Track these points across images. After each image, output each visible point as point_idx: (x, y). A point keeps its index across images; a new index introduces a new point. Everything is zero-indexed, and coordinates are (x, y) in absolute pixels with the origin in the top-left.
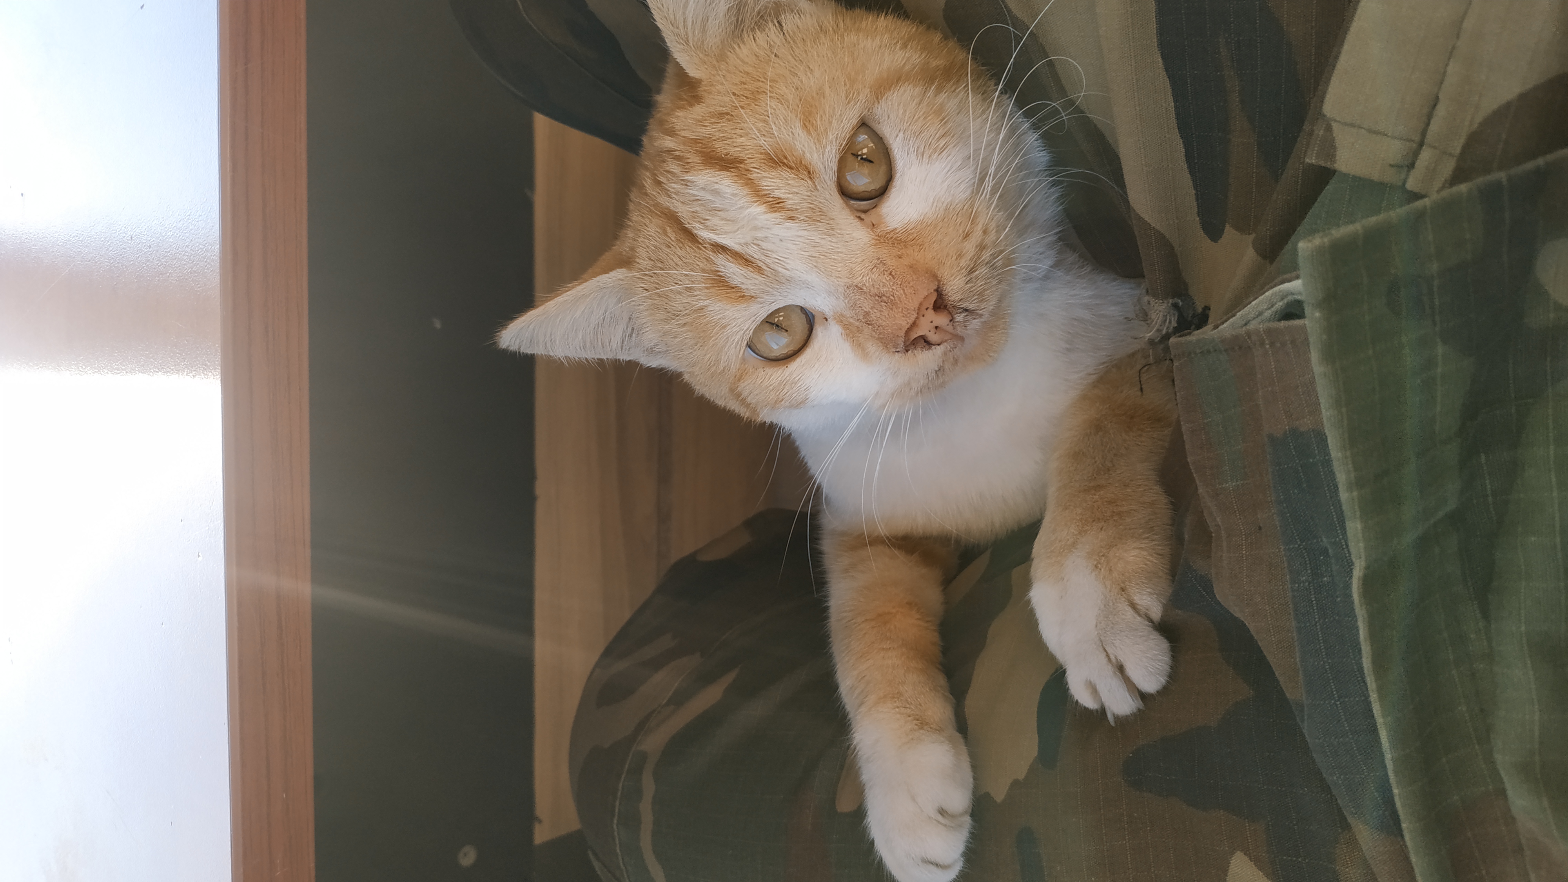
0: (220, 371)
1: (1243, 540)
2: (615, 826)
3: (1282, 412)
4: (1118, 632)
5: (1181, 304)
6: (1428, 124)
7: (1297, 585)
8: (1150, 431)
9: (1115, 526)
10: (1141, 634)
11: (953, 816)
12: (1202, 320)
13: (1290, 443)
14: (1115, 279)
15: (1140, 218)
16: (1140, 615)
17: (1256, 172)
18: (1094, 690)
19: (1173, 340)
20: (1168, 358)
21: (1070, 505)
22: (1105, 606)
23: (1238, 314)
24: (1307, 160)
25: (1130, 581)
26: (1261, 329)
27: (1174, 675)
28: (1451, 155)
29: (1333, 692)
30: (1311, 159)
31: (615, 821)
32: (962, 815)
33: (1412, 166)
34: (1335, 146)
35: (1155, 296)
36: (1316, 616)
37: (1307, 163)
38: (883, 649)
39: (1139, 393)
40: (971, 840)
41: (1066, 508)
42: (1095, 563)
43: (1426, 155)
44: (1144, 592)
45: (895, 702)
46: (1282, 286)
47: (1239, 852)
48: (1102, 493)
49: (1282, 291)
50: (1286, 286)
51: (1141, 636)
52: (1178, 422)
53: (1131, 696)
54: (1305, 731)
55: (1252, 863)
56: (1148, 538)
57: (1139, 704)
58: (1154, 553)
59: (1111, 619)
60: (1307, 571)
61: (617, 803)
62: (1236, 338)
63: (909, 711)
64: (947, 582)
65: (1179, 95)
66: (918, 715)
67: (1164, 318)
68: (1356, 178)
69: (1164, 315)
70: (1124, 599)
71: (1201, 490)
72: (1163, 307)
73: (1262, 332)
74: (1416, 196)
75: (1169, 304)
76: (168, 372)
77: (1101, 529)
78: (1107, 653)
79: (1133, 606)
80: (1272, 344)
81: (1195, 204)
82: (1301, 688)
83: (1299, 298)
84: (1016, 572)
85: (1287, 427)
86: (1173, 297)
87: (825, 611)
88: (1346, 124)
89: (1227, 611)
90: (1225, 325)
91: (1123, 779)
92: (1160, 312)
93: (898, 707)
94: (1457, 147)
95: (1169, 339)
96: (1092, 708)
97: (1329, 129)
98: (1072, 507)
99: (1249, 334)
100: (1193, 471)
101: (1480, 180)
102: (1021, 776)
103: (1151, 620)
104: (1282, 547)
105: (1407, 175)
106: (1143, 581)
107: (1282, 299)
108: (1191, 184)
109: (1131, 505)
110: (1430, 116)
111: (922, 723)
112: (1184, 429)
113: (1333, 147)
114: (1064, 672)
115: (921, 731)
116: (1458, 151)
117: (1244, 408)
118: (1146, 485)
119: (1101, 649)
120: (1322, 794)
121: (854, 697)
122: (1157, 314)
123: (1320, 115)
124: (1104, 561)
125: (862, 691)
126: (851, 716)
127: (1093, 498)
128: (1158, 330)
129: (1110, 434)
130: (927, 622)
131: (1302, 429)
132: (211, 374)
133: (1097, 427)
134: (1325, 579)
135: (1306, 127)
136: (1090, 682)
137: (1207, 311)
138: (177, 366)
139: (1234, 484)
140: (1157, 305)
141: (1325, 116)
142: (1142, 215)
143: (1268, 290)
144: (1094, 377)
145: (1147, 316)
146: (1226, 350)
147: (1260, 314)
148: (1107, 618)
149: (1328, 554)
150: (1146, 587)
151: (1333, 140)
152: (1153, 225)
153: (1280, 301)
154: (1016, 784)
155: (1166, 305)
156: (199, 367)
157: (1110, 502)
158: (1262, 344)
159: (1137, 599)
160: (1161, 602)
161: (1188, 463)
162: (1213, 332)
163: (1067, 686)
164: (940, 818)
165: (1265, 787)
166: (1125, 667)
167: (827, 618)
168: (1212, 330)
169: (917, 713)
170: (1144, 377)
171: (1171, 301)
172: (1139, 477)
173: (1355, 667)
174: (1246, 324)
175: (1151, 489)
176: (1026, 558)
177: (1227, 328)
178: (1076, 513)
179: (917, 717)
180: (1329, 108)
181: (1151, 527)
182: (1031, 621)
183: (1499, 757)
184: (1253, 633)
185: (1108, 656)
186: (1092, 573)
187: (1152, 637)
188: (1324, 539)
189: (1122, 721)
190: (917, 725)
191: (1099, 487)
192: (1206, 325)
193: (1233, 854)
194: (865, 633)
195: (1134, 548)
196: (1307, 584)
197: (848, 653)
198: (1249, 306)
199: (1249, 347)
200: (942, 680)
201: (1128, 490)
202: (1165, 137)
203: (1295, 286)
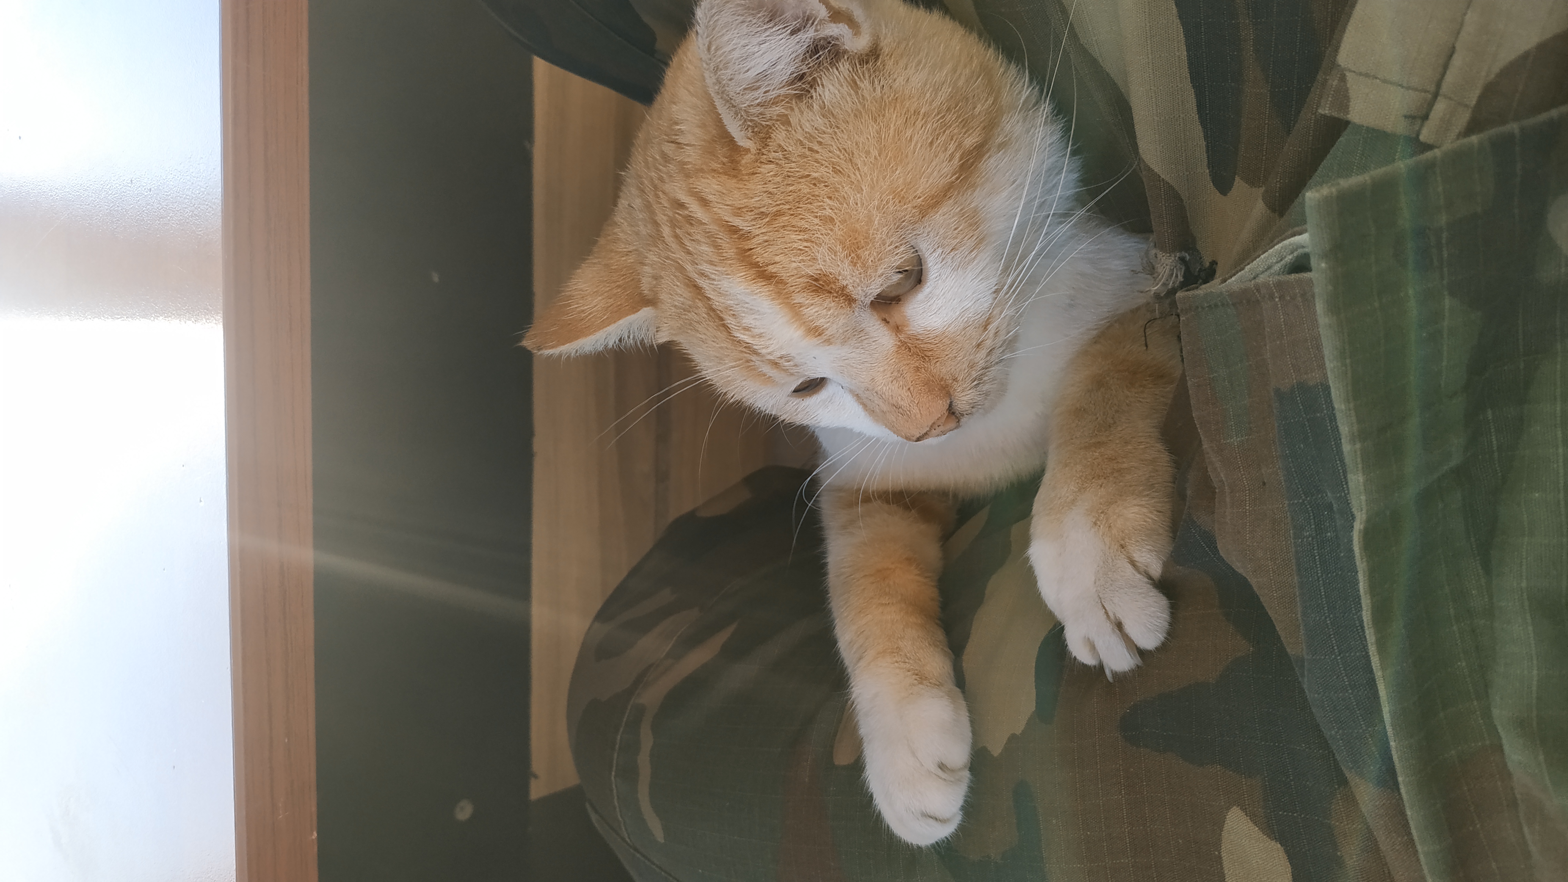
0: (221, 315)
1: (1246, 496)
2: (613, 778)
3: (1290, 366)
4: (1117, 589)
5: (1188, 258)
6: (1443, 75)
7: (1300, 541)
8: (1151, 388)
9: (1115, 483)
10: (1140, 591)
11: (952, 771)
12: (1209, 274)
13: (1297, 397)
14: (1122, 234)
15: (1149, 169)
16: (1139, 573)
17: (1268, 123)
18: (1093, 648)
19: (1180, 294)
20: (1174, 314)
21: (1070, 463)
22: (1104, 562)
23: (1246, 267)
24: (1320, 111)
25: (1130, 539)
26: (1271, 282)
27: (1172, 633)
28: (1466, 106)
29: (1333, 647)
30: (1325, 110)
31: (613, 773)
32: (960, 769)
33: (1425, 117)
34: (1348, 96)
35: (1163, 249)
36: (1319, 572)
37: (1320, 114)
38: (882, 604)
39: (1145, 348)
40: (970, 795)
41: (1066, 465)
42: (1094, 520)
43: (1440, 107)
44: (1144, 550)
45: (895, 656)
46: (1293, 239)
47: (1235, 807)
48: (1103, 450)
49: (1292, 244)
50: (1297, 239)
51: (1140, 593)
52: (1183, 378)
53: (1130, 654)
54: (1305, 686)
55: (1248, 818)
56: (1148, 495)
57: (1138, 661)
58: (1154, 510)
59: (1110, 576)
60: (1311, 526)
61: (615, 755)
62: (1245, 291)
63: (908, 666)
64: (945, 538)
65: (1192, 44)
66: (917, 670)
67: (1171, 272)
68: (1370, 130)
69: (1171, 269)
70: (1123, 556)
71: (1205, 446)
72: (1171, 261)
73: (1272, 285)
74: (1429, 147)
75: (1177, 258)
76: (170, 316)
77: (1101, 486)
78: (1106, 610)
79: (1133, 563)
80: (1281, 297)
81: (1205, 156)
82: (1301, 643)
83: (1306, 250)
84: (1015, 529)
85: (1295, 381)
86: (1180, 251)
87: (823, 568)
88: (1361, 74)
89: (1230, 567)
90: (1233, 279)
91: (1120, 734)
92: (1167, 265)
93: (897, 662)
94: (1473, 98)
95: (1176, 293)
96: (1090, 664)
97: (1343, 79)
98: (1072, 465)
99: (1258, 288)
100: (1198, 426)
101: (1493, 132)
102: (1018, 732)
103: (1150, 578)
104: (1287, 502)
105: (1422, 126)
106: (1143, 538)
107: (1292, 253)
108: (1202, 135)
109: (1132, 462)
110: (1446, 67)
111: (921, 678)
112: (1189, 383)
113: (1347, 98)
114: (1063, 629)
115: (921, 686)
116: (1474, 102)
117: (1251, 363)
118: (1147, 443)
119: (1100, 606)
120: (1319, 750)
121: (852, 652)
122: (1164, 267)
123: (1334, 65)
124: (1103, 518)
125: (861, 646)
126: (849, 670)
127: (1093, 455)
128: (1164, 284)
129: (1112, 390)
130: (926, 577)
131: (1311, 383)
132: (213, 319)
133: (1099, 383)
134: (1329, 534)
135: (1320, 77)
136: (1089, 639)
137: (1215, 266)
138: (178, 311)
139: (1238, 439)
140: (1164, 258)
141: (1339, 66)
142: (1152, 166)
143: (1277, 244)
144: (1095, 332)
145: (1154, 269)
146: (1234, 305)
147: (1269, 268)
148: (1106, 574)
149: (1332, 509)
150: (1147, 545)
151: (1347, 90)
152: (1163, 176)
153: (1290, 255)
154: (1013, 738)
155: (1173, 258)
156: (201, 312)
157: (1111, 459)
158: (1272, 297)
159: (1136, 556)
160: (1159, 558)
161: (1193, 418)
162: (1221, 286)
163: (1066, 643)
164: (940, 773)
165: (1263, 743)
166: (1123, 624)
167: (825, 574)
168: (1220, 284)
169: (916, 668)
170: (1148, 332)
171: (1178, 254)
172: (1140, 434)
173: (1357, 622)
174: (1255, 278)
175: (1153, 447)
176: (1025, 514)
177: (1235, 282)
178: (1076, 471)
179: (916, 672)
180: (1344, 58)
181: (1152, 484)
182: (1029, 577)
183: (1496, 712)
184: (1255, 589)
185: (1106, 613)
186: (1090, 530)
187: (1151, 594)
188: (1329, 494)
189: (1120, 678)
190: (916, 680)
191: (1099, 444)
192: (1213, 280)
193: (1228, 809)
194: (864, 589)
195: (1135, 505)
196: (1310, 539)
197: (847, 608)
198: (1258, 260)
199: (1258, 301)
200: (940, 635)
201: (1129, 447)
202: (1177, 86)
203: (1303, 239)
